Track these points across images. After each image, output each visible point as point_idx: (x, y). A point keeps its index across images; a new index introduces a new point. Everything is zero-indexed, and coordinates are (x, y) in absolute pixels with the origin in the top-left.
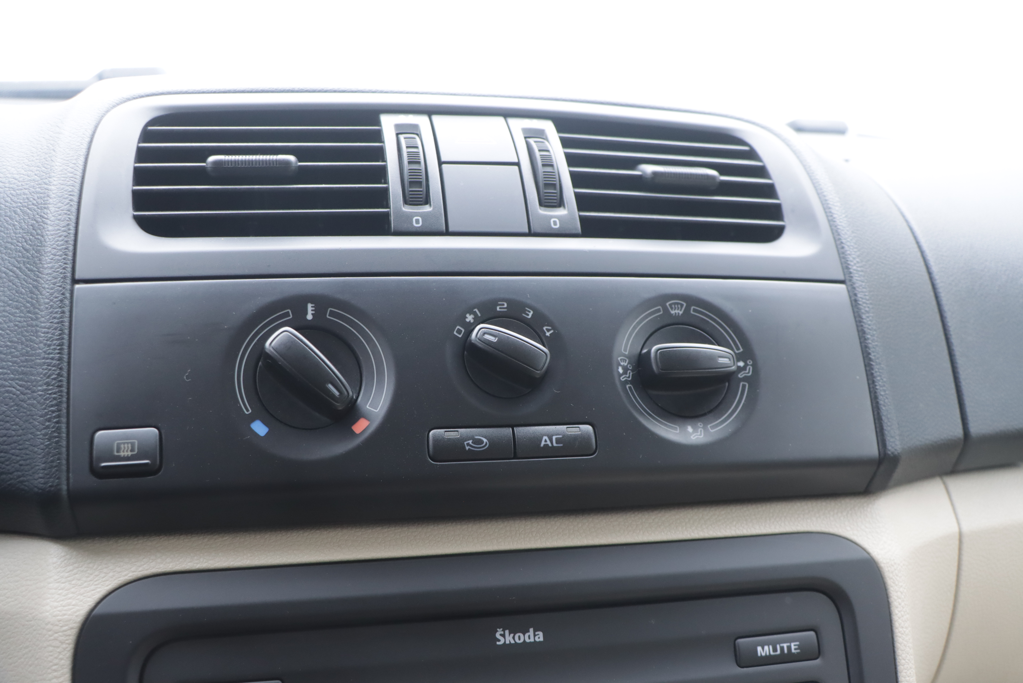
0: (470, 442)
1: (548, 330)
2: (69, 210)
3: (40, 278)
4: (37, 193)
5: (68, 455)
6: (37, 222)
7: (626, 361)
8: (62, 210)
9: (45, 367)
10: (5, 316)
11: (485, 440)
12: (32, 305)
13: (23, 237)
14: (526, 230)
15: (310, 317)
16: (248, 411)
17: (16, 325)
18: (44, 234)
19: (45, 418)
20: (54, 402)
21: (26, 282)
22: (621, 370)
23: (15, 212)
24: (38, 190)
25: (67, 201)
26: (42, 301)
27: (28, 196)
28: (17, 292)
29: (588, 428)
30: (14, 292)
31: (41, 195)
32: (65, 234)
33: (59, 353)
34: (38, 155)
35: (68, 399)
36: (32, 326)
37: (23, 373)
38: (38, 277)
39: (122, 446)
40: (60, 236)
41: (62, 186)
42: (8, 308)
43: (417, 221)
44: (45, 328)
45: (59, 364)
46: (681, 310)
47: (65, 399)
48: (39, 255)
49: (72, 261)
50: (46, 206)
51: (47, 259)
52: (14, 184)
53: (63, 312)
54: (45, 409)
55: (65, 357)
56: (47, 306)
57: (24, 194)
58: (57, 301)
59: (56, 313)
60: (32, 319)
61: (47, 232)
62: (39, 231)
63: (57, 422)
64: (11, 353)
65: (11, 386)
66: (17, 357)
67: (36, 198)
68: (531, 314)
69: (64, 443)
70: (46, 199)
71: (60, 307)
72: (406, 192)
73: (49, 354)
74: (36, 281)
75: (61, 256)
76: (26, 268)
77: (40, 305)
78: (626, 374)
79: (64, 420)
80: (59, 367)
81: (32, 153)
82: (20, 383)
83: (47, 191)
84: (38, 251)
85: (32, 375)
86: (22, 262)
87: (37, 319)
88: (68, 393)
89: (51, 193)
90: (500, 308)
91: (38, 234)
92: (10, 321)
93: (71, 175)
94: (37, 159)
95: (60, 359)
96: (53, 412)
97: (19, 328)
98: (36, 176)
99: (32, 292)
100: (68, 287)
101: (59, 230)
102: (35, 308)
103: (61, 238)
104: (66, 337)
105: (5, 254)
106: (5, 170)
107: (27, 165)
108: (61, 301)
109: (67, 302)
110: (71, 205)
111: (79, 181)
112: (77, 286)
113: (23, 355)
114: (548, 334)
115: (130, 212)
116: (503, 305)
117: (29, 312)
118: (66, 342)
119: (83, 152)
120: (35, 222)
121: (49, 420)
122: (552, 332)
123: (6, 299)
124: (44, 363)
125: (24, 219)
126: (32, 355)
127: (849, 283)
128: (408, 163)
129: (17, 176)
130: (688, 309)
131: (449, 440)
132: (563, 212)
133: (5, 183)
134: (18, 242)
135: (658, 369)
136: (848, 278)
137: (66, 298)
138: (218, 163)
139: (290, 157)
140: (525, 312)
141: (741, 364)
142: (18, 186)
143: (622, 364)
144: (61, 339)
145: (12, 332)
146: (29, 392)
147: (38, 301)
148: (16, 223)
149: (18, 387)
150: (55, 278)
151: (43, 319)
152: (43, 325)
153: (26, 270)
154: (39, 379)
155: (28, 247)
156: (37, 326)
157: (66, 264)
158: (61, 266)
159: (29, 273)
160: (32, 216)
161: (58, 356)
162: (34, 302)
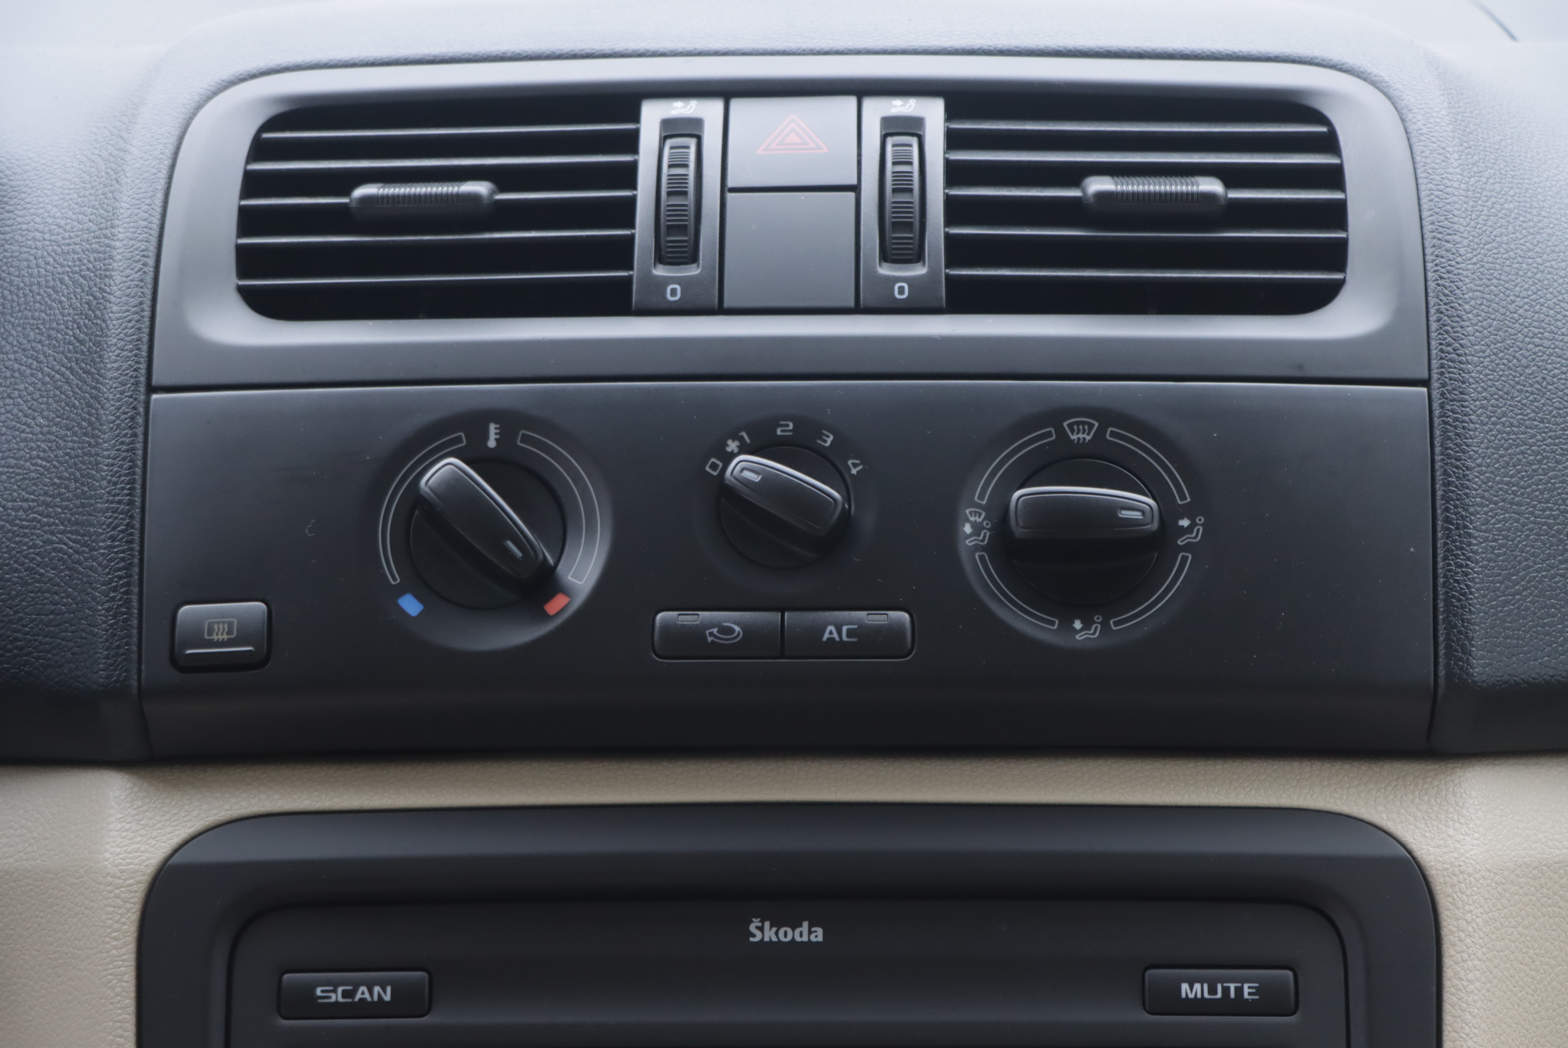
0: (715, 630)
1: (855, 465)
2: (141, 281)
3: (102, 384)
4: (94, 251)
5: (140, 639)
6: (95, 298)
7: (980, 515)
8: (132, 280)
9: (109, 514)
10: (50, 441)
11: (737, 629)
12: (90, 424)
13: (74, 321)
14: (851, 303)
15: (492, 443)
16: (395, 578)
17: (68, 454)
18: (107, 317)
19: (109, 586)
20: (122, 564)
21: (80, 389)
22: (968, 529)
23: (62, 281)
24: (95, 246)
25: (139, 266)
26: (104, 418)
27: (79, 256)
28: (67, 404)
29: (905, 616)
30: (63, 404)
31: (100, 255)
32: (136, 317)
33: (128, 495)
34: (93, 188)
35: (141, 560)
36: (89, 454)
37: (77, 523)
38: (98, 382)
39: (216, 627)
40: (130, 321)
41: (131, 242)
42: (54, 429)
43: (674, 292)
44: (109, 457)
45: (129, 511)
46: (1088, 434)
47: (136, 561)
48: (98, 349)
49: (147, 359)
50: (108, 274)
51: (111, 355)
52: (58, 234)
53: (135, 435)
54: (108, 574)
55: (138, 500)
56: (111, 425)
57: (74, 252)
58: (126, 419)
59: (125, 435)
60: (90, 444)
61: (111, 315)
62: (98, 312)
63: (126, 593)
64: (60, 494)
65: (61, 542)
66: (68, 500)
67: (92, 260)
68: (829, 440)
69: (135, 622)
70: (107, 262)
71: (131, 428)
72: (663, 242)
73: (114, 495)
74: (95, 388)
75: (131, 351)
76: (81, 368)
77: (101, 425)
78: (979, 536)
79: (135, 590)
80: (129, 514)
81: (83, 182)
82: (74, 537)
83: (108, 249)
84: (97, 344)
85: (91, 525)
86: (74, 359)
87: (97, 444)
88: (141, 552)
89: (115, 253)
90: (782, 431)
91: (96, 317)
92: (58, 447)
93: (145, 223)
94: (90, 194)
95: (131, 503)
96: (120, 578)
97: (71, 457)
98: (91, 224)
99: (89, 405)
100: (142, 397)
101: (128, 311)
102: (94, 429)
103: (130, 324)
104: (138, 471)
105: (49, 346)
106: (42, 211)
107: (77, 204)
108: (132, 418)
109: (140, 420)
110: (145, 272)
111: (155, 233)
112: (154, 396)
113: (78, 497)
114: (854, 471)
115: (233, 281)
116: (788, 425)
117: (85, 434)
118: (138, 478)
119: (161, 184)
120: (91, 298)
121: (115, 590)
122: (860, 467)
123: (52, 415)
124: (108, 509)
125: (75, 293)
126: (90, 498)
127: (1435, 384)
128: (669, 194)
129: (63, 223)
130: (1101, 431)
131: (683, 626)
132: (919, 271)
133: (43, 232)
134: (67, 328)
135: (1018, 529)
136: (1435, 376)
137: (138, 414)
138: (367, 200)
139: (481, 188)
140: (820, 436)
141: (1185, 523)
142: (63, 238)
143: (972, 519)
144: (132, 474)
145: (61, 463)
146: (87, 550)
147: (98, 418)
148: (63, 299)
149: (70, 543)
150: (123, 384)
151: (106, 445)
152: (106, 453)
153: (80, 372)
154: (100, 531)
155: (82, 336)
156: (97, 454)
157: (138, 363)
158: (131, 366)
159: (84, 376)
160: (86, 289)
161: (127, 498)
162: (93, 419)
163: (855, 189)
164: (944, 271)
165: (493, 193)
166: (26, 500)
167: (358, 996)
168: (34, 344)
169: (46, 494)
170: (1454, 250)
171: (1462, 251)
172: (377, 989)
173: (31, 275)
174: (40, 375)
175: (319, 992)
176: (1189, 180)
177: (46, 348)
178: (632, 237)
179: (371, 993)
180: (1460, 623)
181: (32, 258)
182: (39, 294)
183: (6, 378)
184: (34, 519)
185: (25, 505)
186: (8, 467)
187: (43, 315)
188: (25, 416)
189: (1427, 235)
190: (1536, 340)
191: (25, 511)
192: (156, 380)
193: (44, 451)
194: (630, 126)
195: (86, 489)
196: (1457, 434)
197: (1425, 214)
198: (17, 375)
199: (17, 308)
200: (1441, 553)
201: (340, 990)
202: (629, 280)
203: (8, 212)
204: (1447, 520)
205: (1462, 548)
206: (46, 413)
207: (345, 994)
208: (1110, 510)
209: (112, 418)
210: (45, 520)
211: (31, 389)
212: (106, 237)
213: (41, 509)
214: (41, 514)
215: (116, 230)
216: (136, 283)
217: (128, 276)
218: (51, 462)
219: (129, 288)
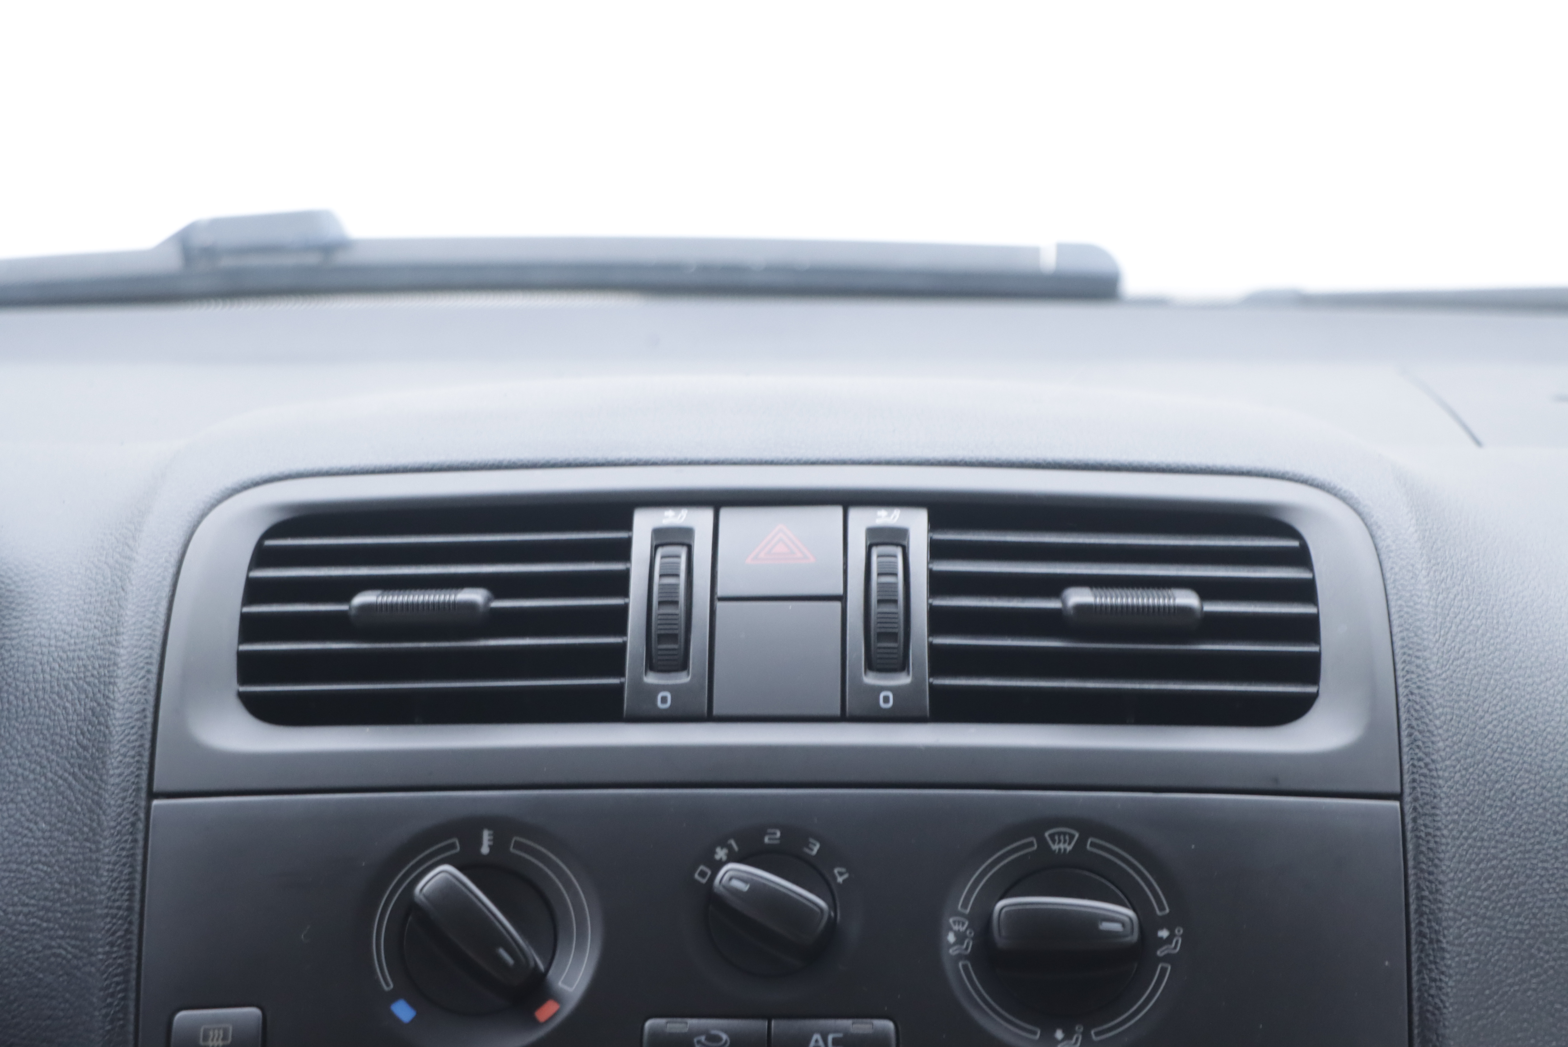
0: (703, 1038)
1: (841, 874)
2: (145, 687)
3: (104, 790)
4: (99, 658)
6: (99, 704)
7: (963, 924)
8: (136, 687)
9: (108, 919)
10: (51, 846)
11: (724, 1037)
12: (92, 829)
13: (78, 727)
14: (837, 712)
15: (485, 850)
16: (387, 985)
17: (69, 859)
18: (110, 723)
19: (107, 992)
20: (119, 970)
21: (83, 794)
22: (951, 938)
23: (66, 687)
24: (100, 653)
25: (143, 673)
26: (106, 824)
27: (84, 662)
28: (69, 809)
29: (889, 1025)
30: (65, 809)
31: (104, 662)
32: (139, 724)
33: (127, 900)
34: (98, 595)
35: (139, 966)
36: (91, 860)
37: (75, 928)
38: (100, 788)
39: (211, 1033)
40: (133, 728)
41: (135, 650)
42: (56, 834)
43: (664, 700)
44: (109, 863)
45: (128, 916)
46: (1070, 844)
47: (134, 966)
48: (101, 755)
49: (148, 766)
50: (112, 680)
51: (113, 761)
52: (63, 640)
53: (135, 841)
54: (106, 979)
55: (137, 906)
56: (112, 831)
57: (79, 658)
58: (126, 825)
59: (126, 841)
60: (91, 850)
61: (114, 721)
62: (102, 719)
63: (124, 998)
64: (60, 899)
65: (60, 947)
66: (68, 905)
67: (97, 666)
68: (816, 848)
69: (131, 1028)
70: (111, 668)
71: (131, 833)
72: (653, 650)
73: (114, 901)
74: (97, 794)
75: (133, 757)
76: (83, 774)
77: (103, 831)
78: (962, 944)
79: (132, 995)
80: (129, 919)
81: (89, 589)
82: (73, 942)
83: (112, 656)
84: (100, 750)
85: (90, 930)
86: (77, 765)
87: (98, 850)
88: (139, 958)
89: (119, 660)
90: (770, 839)
91: (100, 723)
92: (60, 852)
93: (149, 631)
94: (96, 601)
95: (130, 909)
96: (118, 984)
97: (72, 862)
98: (96, 631)
99: (91, 811)
100: (143, 803)
101: (131, 717)
102: (95, 834)
103: (134, 731)
104: (138, 876)
105: (53, 751)
106: (48, 617)
107: (83, 610)
108: (133, 824)
109: (141, 826)
110: (148, 680)
111: (159, 640)
112: (155, 802)
113: (77, 902)
114: (840, 880)
115: (234, 687)
116: (775, 834)
117: (87, 840)
118: (138, 884)
119: (166, 591)
120: (95, 704)
121: (112, 995)
122: (846, 876)
123: (54, 820)
124: (107, 915)
125: (79, 699)
126: (90, 903)
127: (1407, 799)
128: (661, 603)
129: (69, 629)
130: (1081, 842)
131: (671, 1035)
132: (903, 680)
133: (49, 639)
134: (71, 733)
135: (1001, 938)
136: (1407, 790)
137: (139, 819)
138: (366, 608)
140: (807, 845)
141: (1164, 934)
142: (69, 644)
143: (956, 928)
144: (132, 880)
145: (62, 868)
146: (85, 955)
147: (99, 824)
148: (68, 705)
149: (69, 948)
150: (125, 790)
151: (106, 851)
152: (106, 859)
153: (83, 777)
154: (99, 936)
155: (85, 742)
156: (98, 860)
157: (140, 769)
158: (132, 772)
159: (87, 782)
160: (91, 695)
161: (126, 904)
162: (95, 825)
163: (842, 599)
164: (928, 680)
165: (489, 600)
166: (27, 905)
168: (38, 749)
169: (46, 899)
170: (1424, 666)
171: (1432, 667)
173: (36, 681)
174: (43, 780)
176: (1166, 592)
177: (49, 754)
178: (623, 646)
180: (1434, 1038)
181: (38, 663)
182: (44, 699)
183: (9, 783)
184: (34, 924)
185: (26, 910)
186: (10, 871)
187: (47, 720)
188: (28, 820)
189: (1398, 651)
190: (1505, 756)
191: (26, 915)
192: (156, 787)
193: (45, 856)
194: (622, 535)
195: (85, 894)
196: (1429, 849)
197: (1395, 630)
198: (20, 779)
199: (22, 713)
200: (1415, 967)
202: (620, 688)
203: (15, 618)
204: (1421, 934)
205: (1435, 963)
206: (48, 818)
208: (1091, 921)
209: (112, 824)
210: (45, 925)
211: (34, 793)
212: (111, 644)
213: (41, 913)
214: (41, 919)
215: (120, 638)
216: (139, 689)
217: (131, 684)
218: (52, 866)
219: (132, 694)
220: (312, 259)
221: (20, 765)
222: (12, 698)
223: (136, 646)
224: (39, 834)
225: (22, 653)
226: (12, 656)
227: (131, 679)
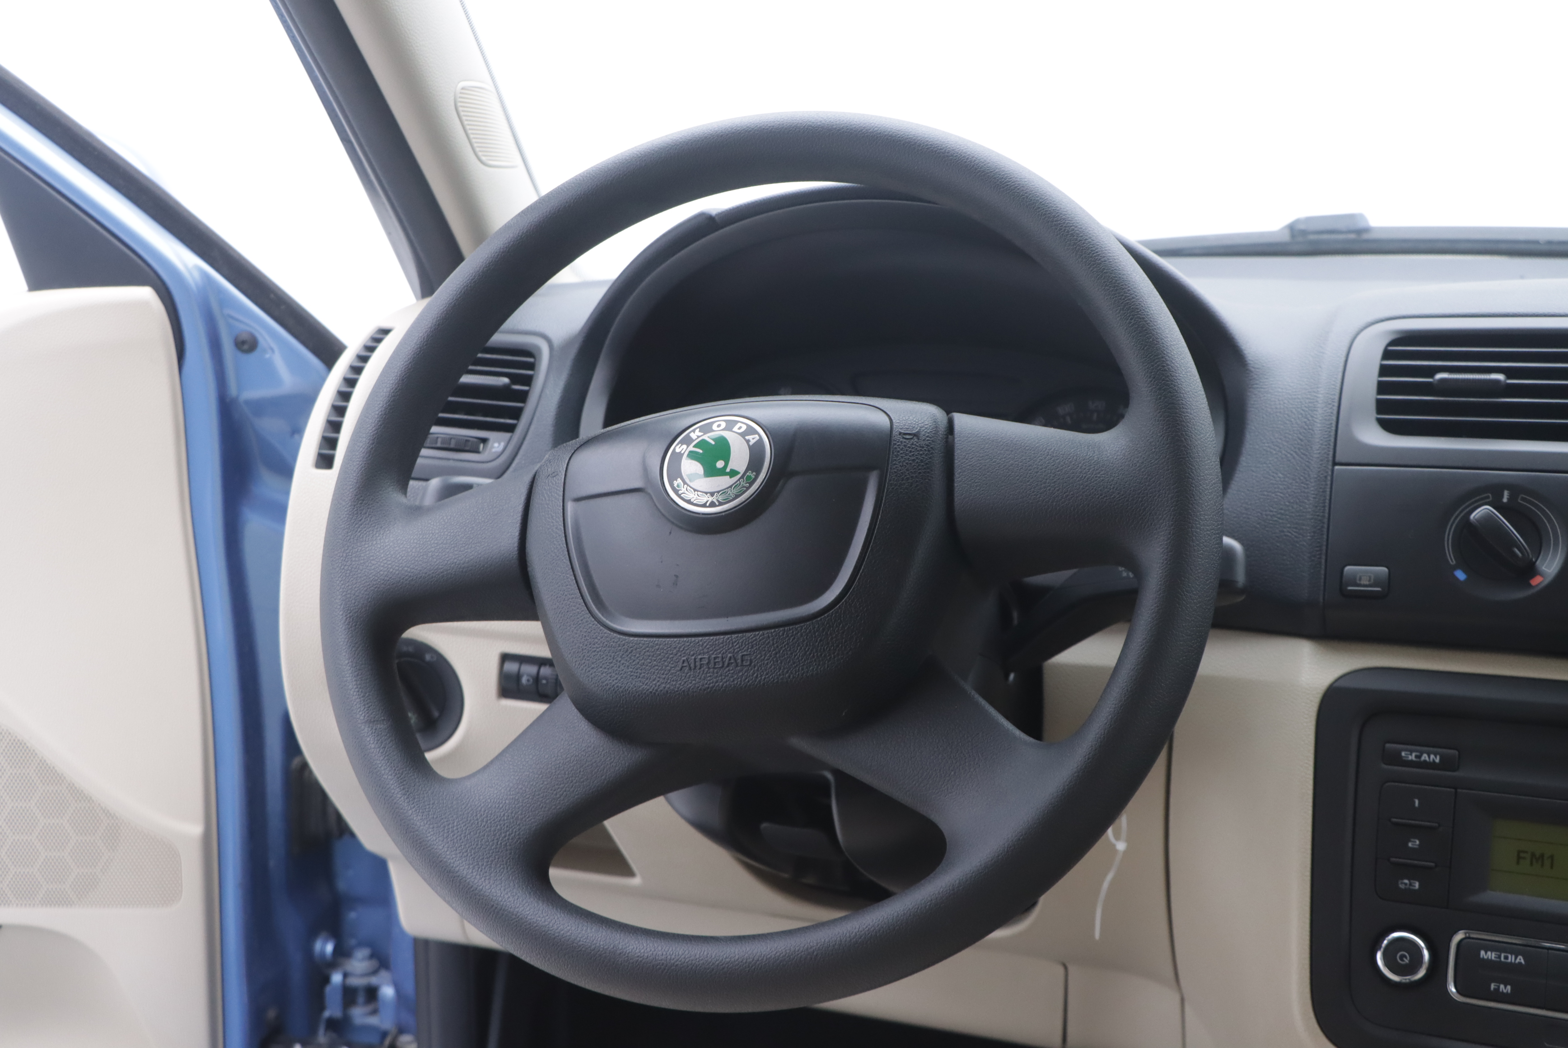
2: (1332, 413)
3: (1311, 460)
4: (1308, 398)
5: (1325, 580)
6: (1309, 420)
8: (1327, 413)
9: (1312, 521)
10: (1284, 485)
12: (1305, 478)
13: (1298, 430)
15: (1505, 500)
16: (1453, 562)
17: (1293, 492)
19: (1311, 554)
20: (1318, 545)
21: (1300, 461)
23: (1292, 411)
24: (1309, 396)
25: (1330, 406)
26: (1312, 476)
27: (1301, 400)
28: (1293, 468)
30: (1291, 468)
31: (1311, 400)
32: (1329, 430)
33: (1322, 512)
34: (1307, 369)
35: (1327, 543)
36: (1304, 492)
37: (1296, 523)
38: (1309, 459)
42: (1287, 479)
44: (1313, 494)
47: (1325, 543)
48: (1309, 444)
49: (1333, 450)
50: (1314, 409)
51: (1316, 447)
52: (1290, 390)
53: (1327, 485)
54: (1311, 548)
55: (1327, 515)
56: (1315, 479)
57: (1298, 399)
58: (1322, 477)
59: (1322, 485)
60: (1304, 488)
61: (1315, 428)
62: (1310, 427)
63: (1320, 558)
64: (1288, 510)
65: (1288, 532)
66: (1292, 513)
67: (1307, 402)
69: (1323, 572)
70: (1315, 403)
71: (1324, 481)
73: (1316, 512)
74: (1307, 461)
75: (1326, 445)
77: (1310, 479)
79: (1324, 557)
80: (1323, 521)
81: (1302, 367)
82: (1294, 530)
83: (1315, 398)
84: (1309, 441)
85: (1304, 525)
86: (1297, 448)
88: (1327, 540)
91: (1309, 429)
92: (1289, 488)
93: (1333, 387)
94: (1306, 372)
95: (1324, 516)
96: (1317, 551)
98: (1306, 386)
99: (1304, 469)
100: (1330, 467)
101: (1325, 427)
103: (1326, 433)
104: (1328, 501)
105: (1285, 441)
106: (1282, 379)
107: (1299, 376)
108: (1325, 477)
109: (1329, 478)
110: (1333, 409)
111: (1338, 391)
112: (1337, 467)
113: (1297, 512)
115: (1374, 415)
117: (1302, 483)
118: (1327, 504)
119: (1341, 369)
120: (1306, 420)
121: (1314, 556)
123: (1286, 473)
124: (1312, 518)
125: (1299, 417)
126: (1304, 512)
129: (1293, 385)
134: (1294, 433)
137: (1328, 475)
138: (1442, 380)
139: (1500, 377)
142: (1293, 392)
144: (1324, 503)
145: (1289, 495)
146: (1301, 536)
147: (1309, 475)
148: (1292, 420)
149: (1293, 533)
150: (1322, 460)
151: (1312, 489)
152: (1312, 492)
153: (1300, 453)
154: (1308, 528)
155: (1301, 437)
156: (1308, 492)
157: (1329, 451)
158: (1325, 452)
159: (1302, 456)
160: (1304, 415)
161: (1322, 514)
162: (1306, 476)
165: (1505, 380)
167: (1423, 758)
168: (1277, 440)
169: (1281, 509)
172: (1432, 756)
175: (1403, 754)
177: (1283, 442)
179: (1429, 757)
183: (1263, 455)
184: (1276, 521)
185: (1271, 513)
186: (1264, 495)
188: (1273, 472)
191: (1271, 516)
192: (1338, 459)
193: (1281, 489)
201: (1414, 754)
206: (1283, 472)
207: (1416, 757)
209: (1316, 476)
210: (1281, 521)
211: (1276, 460)
212: (1314, 392)
213: (1279, 516)
214: (1279, 518)
215: (1319, 390)
216: (1329, 414)
217: (1325, 411)
218: (1284, 494)
219: (1326, 416)
220: (1352, 236)
221: (1269, 447)
222: (1264, 416)
223: (1328, 394)
224: (1278, 479)
225: (1269, 395)
226: (1264, 396)
227: (1325, 409)
